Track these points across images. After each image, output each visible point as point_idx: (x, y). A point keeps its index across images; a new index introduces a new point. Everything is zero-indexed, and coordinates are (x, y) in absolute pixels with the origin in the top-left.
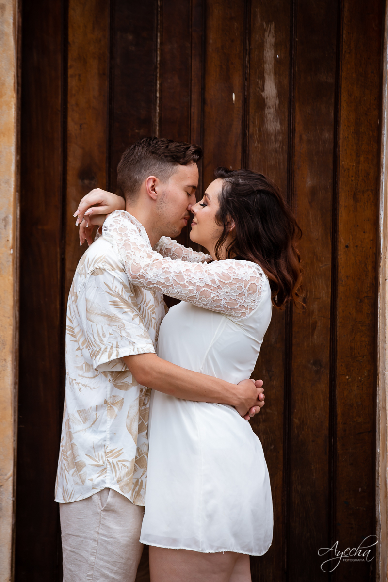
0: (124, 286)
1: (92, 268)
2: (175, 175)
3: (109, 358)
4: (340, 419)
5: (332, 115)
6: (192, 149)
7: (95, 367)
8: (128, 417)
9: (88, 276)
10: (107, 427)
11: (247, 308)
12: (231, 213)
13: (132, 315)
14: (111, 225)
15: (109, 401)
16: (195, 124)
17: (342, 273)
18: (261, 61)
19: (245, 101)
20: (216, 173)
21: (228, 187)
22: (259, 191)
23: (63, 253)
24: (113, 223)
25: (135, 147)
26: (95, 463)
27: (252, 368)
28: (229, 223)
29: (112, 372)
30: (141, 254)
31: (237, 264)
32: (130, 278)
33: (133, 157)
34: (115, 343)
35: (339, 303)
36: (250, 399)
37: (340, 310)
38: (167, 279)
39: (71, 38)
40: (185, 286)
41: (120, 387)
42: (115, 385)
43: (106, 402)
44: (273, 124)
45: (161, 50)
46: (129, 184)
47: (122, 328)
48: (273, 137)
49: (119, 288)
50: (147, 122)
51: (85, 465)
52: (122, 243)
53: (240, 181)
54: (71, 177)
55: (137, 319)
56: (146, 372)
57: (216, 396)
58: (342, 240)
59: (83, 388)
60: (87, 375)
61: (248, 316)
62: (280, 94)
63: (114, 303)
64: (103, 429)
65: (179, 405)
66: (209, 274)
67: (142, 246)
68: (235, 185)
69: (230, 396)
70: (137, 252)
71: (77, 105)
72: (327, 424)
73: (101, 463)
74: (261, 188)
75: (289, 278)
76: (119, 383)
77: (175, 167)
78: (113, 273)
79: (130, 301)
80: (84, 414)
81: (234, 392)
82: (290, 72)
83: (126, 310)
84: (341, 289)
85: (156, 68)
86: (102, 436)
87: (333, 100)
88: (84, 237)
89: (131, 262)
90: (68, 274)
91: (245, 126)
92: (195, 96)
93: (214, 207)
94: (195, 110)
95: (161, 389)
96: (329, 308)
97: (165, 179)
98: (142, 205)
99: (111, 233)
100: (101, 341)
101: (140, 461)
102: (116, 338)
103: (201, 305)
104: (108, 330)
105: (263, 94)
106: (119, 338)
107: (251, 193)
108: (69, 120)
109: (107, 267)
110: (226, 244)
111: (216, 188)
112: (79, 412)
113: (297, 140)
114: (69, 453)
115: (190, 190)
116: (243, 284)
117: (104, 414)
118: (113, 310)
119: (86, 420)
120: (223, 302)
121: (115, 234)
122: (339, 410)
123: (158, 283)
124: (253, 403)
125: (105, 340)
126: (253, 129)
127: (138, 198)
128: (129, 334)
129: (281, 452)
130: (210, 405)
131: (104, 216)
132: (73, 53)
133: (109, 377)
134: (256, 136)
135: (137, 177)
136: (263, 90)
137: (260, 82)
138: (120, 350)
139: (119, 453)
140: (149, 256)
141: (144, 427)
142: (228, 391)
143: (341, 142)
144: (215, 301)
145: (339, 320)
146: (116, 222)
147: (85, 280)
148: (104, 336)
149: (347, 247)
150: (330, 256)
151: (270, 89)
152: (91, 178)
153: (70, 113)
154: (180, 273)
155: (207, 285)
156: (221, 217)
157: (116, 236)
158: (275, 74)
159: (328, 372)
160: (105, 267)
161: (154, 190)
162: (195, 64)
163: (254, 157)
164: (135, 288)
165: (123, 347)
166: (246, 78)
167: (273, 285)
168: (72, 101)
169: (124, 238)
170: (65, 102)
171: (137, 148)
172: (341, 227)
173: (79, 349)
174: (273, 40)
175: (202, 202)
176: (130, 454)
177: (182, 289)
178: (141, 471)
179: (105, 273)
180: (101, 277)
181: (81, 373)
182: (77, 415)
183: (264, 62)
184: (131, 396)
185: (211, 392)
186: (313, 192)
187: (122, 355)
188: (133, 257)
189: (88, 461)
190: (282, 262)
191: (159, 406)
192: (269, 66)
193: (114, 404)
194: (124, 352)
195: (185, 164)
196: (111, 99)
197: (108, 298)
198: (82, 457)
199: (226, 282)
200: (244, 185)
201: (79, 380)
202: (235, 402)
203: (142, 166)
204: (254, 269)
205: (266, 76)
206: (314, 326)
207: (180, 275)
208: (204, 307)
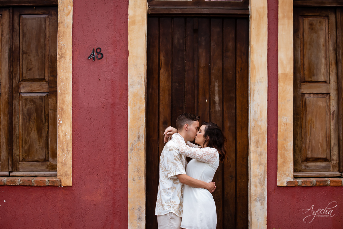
0: (178, 154)
1: (169, 149)
2: (193, 124)
3: (173, 175)
4: (238, 192)
5: (234, 105)
6: (197, 116)
7: (169, 177)
8: (177, 192)
9: (168, 151)
10: (171, 195)
11: (213, 161)
12: (208, 135)
13: (180, 163)
14: (174, 137)
15: (172, 187)
16: (196, 109)
17: (238, 150)
18: (214, 91)
19: (210, 102)
20: (203, 123)
21: (207, 127)
22: (216, 129)
23: (159, 145)
24: (175, 136)
25: (181, 116)
26: (168, 205)
27: (212, 179)
28: (207, 138)
29: (173, 179)
30: (184, 146)
31: (210, 149)
32: (180, 152)
33: (181, 118)
34: (175, 171)
35: (238, 159)
36: (212, 187)
37: (238, 161)
38: (191, 153)
39: (160, 85)
40: (196, 155)
41: (175, 183)
42: (174, 183)
43: (171, 187)
44: (218, 108)
45: (186, 88)
46: (180, 126)
47: (177, 166)
48: (218, 112)
49: (177, 155)
50: (182, 108)
51: (165, 205)
52: (178, 142)
53: (211, 126)
54: (161, 124)
55: (181, 164)
56: (184, 180)
57: (203, 186)
58: (238, 141)
59: (164, 183)
60: (165, 179)
61: (213, 164)
62: (220, 100)
63: (175, 159)
64: (170, 195)
65: (193, 189)
66: (203, 152)
67: (184, 143)
68: (209, 127)
69: (207, 186)
70: (182, 145)
71: (162, 103)
72: (234, 194)
73: (169, 205)
74: (217, 128)
75: (224, 153)
76: (175, 182)
77: (193, 122)
78: (175, 150)
79: (179, 159)
80: (165, 190)
81: (208, 185)
82: (222, 94)
83: (178, 161)
84: (238, 155)
85: (185, 93)
86: (170, 197)
87: (235, 102)
88: (166, 140)
89: (181, 148)
90: (160, 152)
91: (210, 109)
92: (196, 101)
93: (203, 133)
94: (196, 104)
95: (187, 184)
96: (235, 161)
97: (190, 125)
98: (183, 132)
99: (174, 139)
100: (171, 170)
101: (181, 205)
102: (175, 169)
103: (200, 161)
104: (173, 167)
105: (215, 100)
106: (176, 169)
107: (214, 129)
108: (160, 108)
109: (174, 149)
110: (206, 143)
111: (203, 127)
112: (163, 190)
113: (225, 113)
114: (161, 201)
115: (197, 128)
116: (212, 155)
117: (170, 191)
118: (175, 161)
119: (165, 192)
120: (207, 160)
121: (175, 139)
122: (238, 190)
123: (188, 154)
124: (213, 189)
125: (172, 170)
126: (212, 110)
127: (182, 130)
128: (179, 168)
129: (221, 202)
130: (201, 189)
131: (172, 134)
132: (161, 89)
133: (172, 180)
134: (213, 112)
135: (182, 124)
136: (215, 99)
137: (214, 96)
138: (176, 173)
139: (175, 202)
140: (186, 146)
141: (182, 195)
142: (206, 185)
143: (237, 113)
144: (205, 159)
145: (237, 164)
146: (176, 136)
147: (167, 152)
148: (172, 168)
149: (239, 143)
150: (234, 146)
151: (217, 98)
152: (166, 124)
153: (160, 106)
154: (195, 151)
155: (202, 155)
156: (205, 136)
157: (176, 140)
158: (218, 94)
159: (234, 179)
160: (173, 149)
161: (187, 128)
162: (196, 92)
163: (213, 118)
164: (180, 155)
165: (177, 172)
166: (210, 95)
167: (220, 155)
168: (161, 102)
169: (178, 141)
170: (159, 103)
171: (182, 116)
172: (238, 137)
173: (163, 171)
174: (217, 85)
175: (199, 131)
176: (178, 203)
177: (195, 156)
178: (181, 207)
179: (173, 150)
180: (172, 151)
181: (163, 178)
182: (162, 191)
183: (215, 91)
184: (179, 186)
185: (202, 185)
186: (230, 127)
187: (177, 174)
188: (181, 147)
189: (166, 204)
190: (222, 149)
191: (186, 189)
192: (216, 92)
193: (173, 188)
194: (177, 173)
195: (195, 121)
196: (172, 102)
197: (174, 158)
198: (164, 203)
199: (208, 154)
200: (212, 127)
201: (163, 180)
202: (208, 188)
203: (184, 121)
204: (215, 150)
205: (216, 95)
206: (230, 166)
207: (195, 152)
208: (201, 161)
